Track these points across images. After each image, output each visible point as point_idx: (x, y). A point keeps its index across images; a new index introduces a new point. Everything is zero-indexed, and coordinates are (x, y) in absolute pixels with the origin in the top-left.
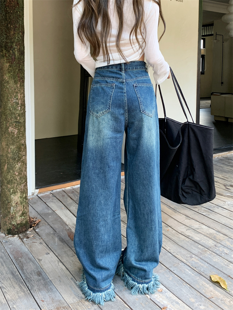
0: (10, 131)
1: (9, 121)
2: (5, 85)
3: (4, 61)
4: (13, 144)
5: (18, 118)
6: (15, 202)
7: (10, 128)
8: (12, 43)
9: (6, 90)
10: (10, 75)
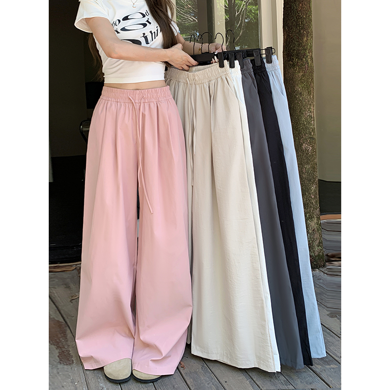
0: (304, 148)
1: (303, 137)
2: (297, 96)
3: (296, 70)
4: (308, 163)
5: (312, 134)
6: (312, 228)
7: (304, 145)
8: (305, 50)
9: (298, 103)
10: (303, 85)
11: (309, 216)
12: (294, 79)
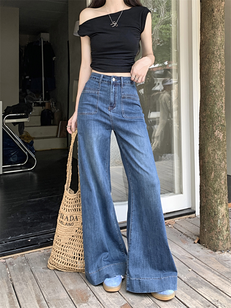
0: (216, 134)
1: (216, 124)
4: (219, 149)
6: (222, 214)
7: (217, 131)
11: (220, 201)
12: (209, 74)
